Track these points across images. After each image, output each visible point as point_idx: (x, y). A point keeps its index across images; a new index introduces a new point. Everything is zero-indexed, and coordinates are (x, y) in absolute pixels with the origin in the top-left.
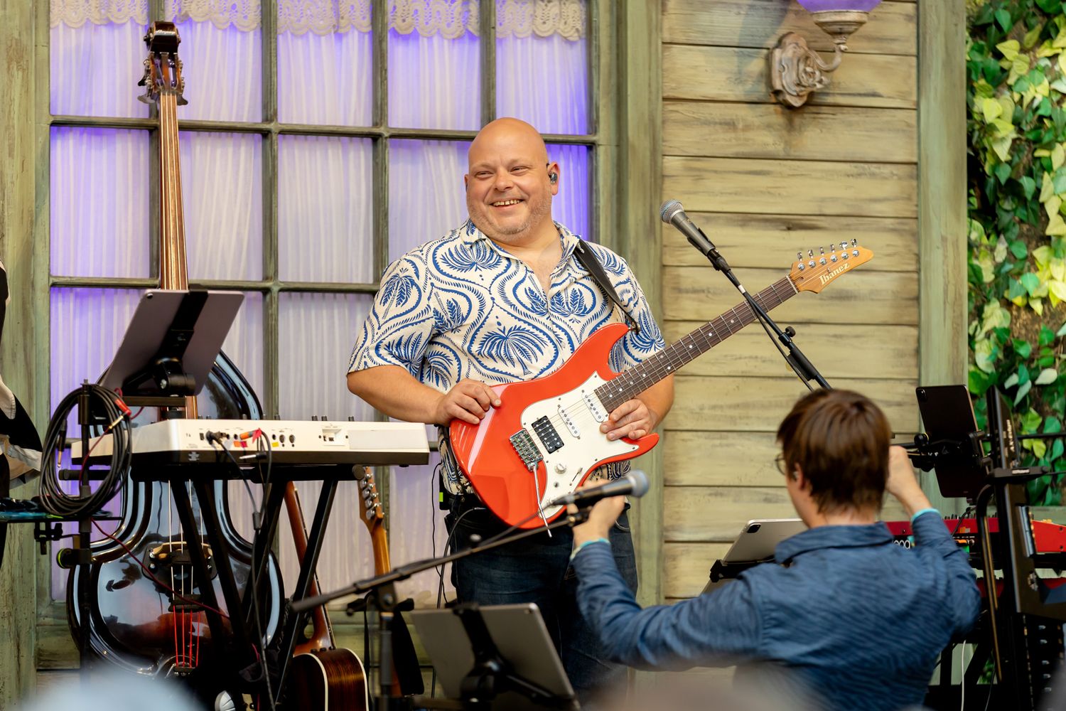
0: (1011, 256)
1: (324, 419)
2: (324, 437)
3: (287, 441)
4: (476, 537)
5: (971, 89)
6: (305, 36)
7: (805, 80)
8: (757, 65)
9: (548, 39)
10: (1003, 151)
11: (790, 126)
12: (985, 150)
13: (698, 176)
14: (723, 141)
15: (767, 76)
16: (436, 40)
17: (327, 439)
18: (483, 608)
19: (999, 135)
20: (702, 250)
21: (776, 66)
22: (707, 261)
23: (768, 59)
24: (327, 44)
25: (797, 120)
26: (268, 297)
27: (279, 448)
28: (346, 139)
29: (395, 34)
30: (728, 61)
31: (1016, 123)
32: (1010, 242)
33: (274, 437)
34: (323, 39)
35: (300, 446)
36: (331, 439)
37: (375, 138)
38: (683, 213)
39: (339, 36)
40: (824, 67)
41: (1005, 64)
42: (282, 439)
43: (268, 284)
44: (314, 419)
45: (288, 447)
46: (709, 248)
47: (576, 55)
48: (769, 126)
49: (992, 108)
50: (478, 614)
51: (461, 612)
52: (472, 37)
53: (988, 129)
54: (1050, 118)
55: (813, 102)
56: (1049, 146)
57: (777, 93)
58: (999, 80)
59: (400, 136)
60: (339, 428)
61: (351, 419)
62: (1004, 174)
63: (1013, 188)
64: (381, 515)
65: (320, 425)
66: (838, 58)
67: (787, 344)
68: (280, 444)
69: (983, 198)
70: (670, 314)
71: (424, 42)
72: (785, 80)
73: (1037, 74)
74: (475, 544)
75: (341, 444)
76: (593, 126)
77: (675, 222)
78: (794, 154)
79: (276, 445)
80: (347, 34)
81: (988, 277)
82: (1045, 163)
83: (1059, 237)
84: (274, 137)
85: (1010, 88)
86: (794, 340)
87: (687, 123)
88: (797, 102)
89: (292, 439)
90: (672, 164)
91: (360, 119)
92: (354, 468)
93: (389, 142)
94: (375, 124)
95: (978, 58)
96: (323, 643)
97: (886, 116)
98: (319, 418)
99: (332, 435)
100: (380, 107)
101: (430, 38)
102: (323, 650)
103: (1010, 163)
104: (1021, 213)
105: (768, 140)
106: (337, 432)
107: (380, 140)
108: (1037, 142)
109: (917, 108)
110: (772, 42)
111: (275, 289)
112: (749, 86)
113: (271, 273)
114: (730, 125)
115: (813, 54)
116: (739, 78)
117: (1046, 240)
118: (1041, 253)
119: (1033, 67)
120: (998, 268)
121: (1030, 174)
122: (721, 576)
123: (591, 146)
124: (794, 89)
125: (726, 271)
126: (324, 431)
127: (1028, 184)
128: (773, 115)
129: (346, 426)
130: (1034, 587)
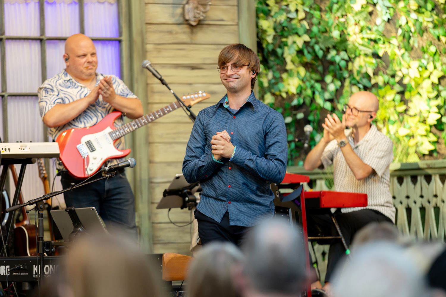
0: (274, 77)
1: (21, 142)
2: (21, 149)
3: (7, 150)
4: (73, 184)
5: (258, 17)
6: (14, 4)
7: (197, 16)
8: (179, 11)
9: (103, 3)
10: (270, 39)
11: (192, 32)
12: (263, 39)
13: (159, 51)
14: (168, 38)
15: (183, 15)
16: (62, 4)
17: (22, 149)
18: (75, 209)
19: (268, 33)
20: (157, 78)
21: (186, 11)
22: (159, 81)
23: (183, 8)
24: (22, 7)
25: (195, 30)
26: (4, 98)
27: (4, 153)
28: (30, 41)
29: (48, 3)
30: (169, 9)
31: (275, 29)
32: (273, 72)
33: (2, 149)
34: (21, 5)
35: (12, 152)
36: (24, 149)
37: (41, 40)
38: (150, 65)
39: (27, 4)
40: (204, 10)
41: (269, 8)
42: (5, 149)
43: (3, 94)
44: (17, 142)
45: (8, 152)
46: (159, 77)
47: (114, 9)
48: (184, 33)
49: (265, 24)
50: (74, 211)
51: (68, 210)
52: (75, 3)
53: (264, 32)
54: (287, 27)
55: (200, 24)
56: (287, 37)
57: (187, 20)
58: (267, 14)
59: (50, 39)
60: (26, 145)
61: (31, 142)
62: (271, 48)
63: (274, 53)
64: (46, 176)
65: (19, 144)
66: (208, 8)
67: (189, 111)
68: (5, 151)
69: (263, 57)
70: (150, 101)
71: (58, 5)
72: (189, 16)
73: (282, 11)
74: (73, 186)
75: (27, 151)
76: (120, 34)
77: (147, 68)
78: (194, 42)
79: (3, 152)
80: (29, 3)
81: (266, 84)
82: (285, 43)
83: (291, 70)
84: (4, 41)
85: (272, 17)
86: (191, 109)
87: (155, 32)
88: (194, 24)
89: (9, 149)
90: (149, 47)
91: (35, 33)
92: (32, 159)
93: (46, 41)
94: (41, 35)
95: (260, 6)
96: (26, 222)
97: (227, 28)
98: (19, 141)
99: (24, 148)
100: (42, 29)
101: (60, 4)
102: (26, 225)
103: (272, 44)
104: (277, 61)
105: (184, 38)
106: (26, 146)
107: (43, 41)
108: (282, 36)
109: (238, 24)
110: (184, 2)
111: (6, 95)
112: (177, 18)
113: (4, 90)
114: (170, 32)
115: (200, 6)
116: (173, 15)
117: (286, 71)
118: (284, 76)
119: (281, 9)
120: (269, 81)
121: (280, 47)
122: (167, 195)
123: (120, 41)
124: (193, 19)
125: (166, 85)
126: (21, 146)
127: (279, 51)
128: (185, 28)
129: (29, 144)
130: (278, 196)
